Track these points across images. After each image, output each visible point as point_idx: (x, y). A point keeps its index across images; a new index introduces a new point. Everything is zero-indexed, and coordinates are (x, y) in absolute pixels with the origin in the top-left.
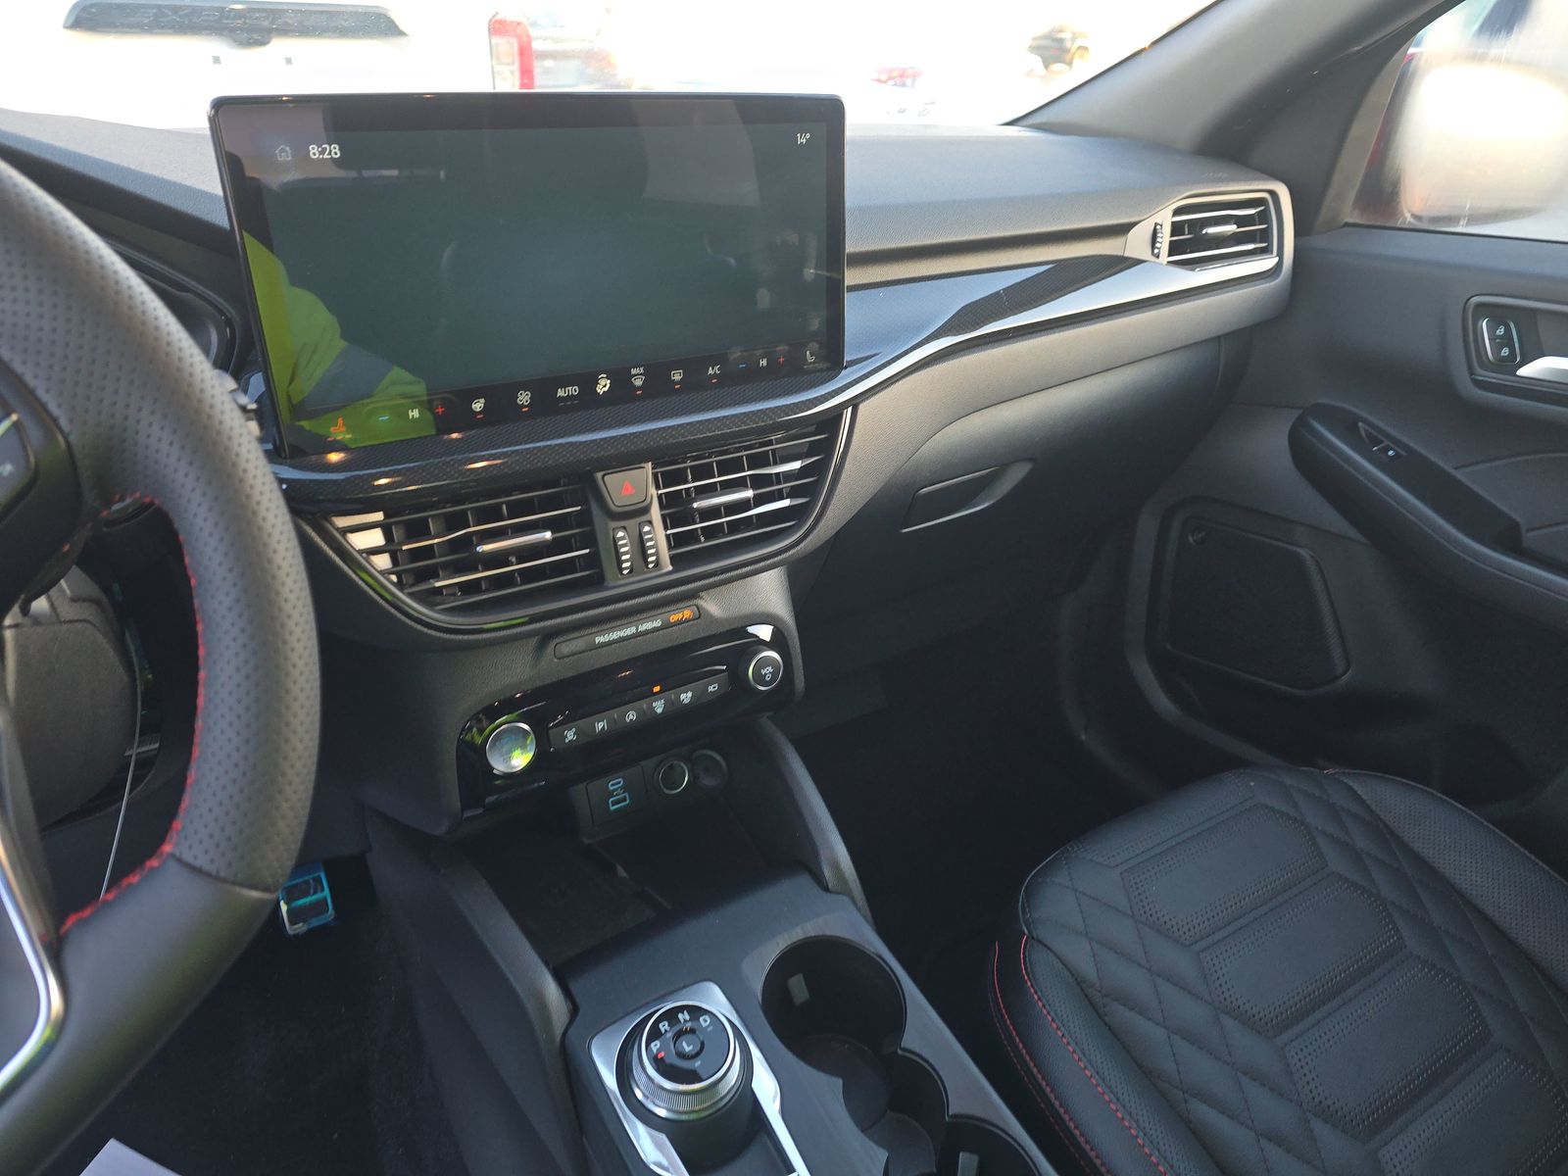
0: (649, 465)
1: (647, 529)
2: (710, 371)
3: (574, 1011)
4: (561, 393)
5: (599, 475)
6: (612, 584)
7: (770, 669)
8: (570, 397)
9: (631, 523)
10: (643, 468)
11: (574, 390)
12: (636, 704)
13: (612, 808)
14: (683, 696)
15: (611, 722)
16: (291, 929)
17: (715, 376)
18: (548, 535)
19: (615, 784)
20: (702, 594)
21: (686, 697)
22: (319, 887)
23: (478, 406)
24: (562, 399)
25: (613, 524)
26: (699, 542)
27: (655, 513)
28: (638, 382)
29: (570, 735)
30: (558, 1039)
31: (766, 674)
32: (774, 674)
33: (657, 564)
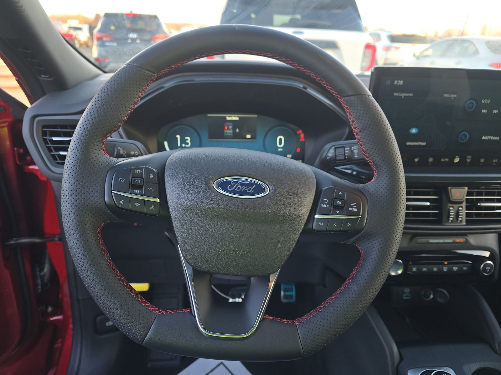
0: (466, 188)
1: (460, 209)
2: (494, 161)
3: (401, 358)
4: (442, 160)
5: (449, 188)
6: (444, 224)
7: (489, 268)
8: (445, 162)
9: (456, 206)
10: (464, 188)
11: (447, 160)
12: (438, 266)
13: (405, 298)
14: (454, 268)
15: (428, 269)
16: (283, 300)
17: (496, 163)
18: (428, 204)
19: (407, 290)
20: (469, 235)
21: (455, 269)
22: (292, 290)
23: (416, 160)
24: (442, 162)
25: (450, 205)
26: (473, 217)
27: (464, 205)
28: (468, 161)
29: (414, 269)
30: (396, 365)
31: (487, 269)
32: (490, 270)
33: (461, 221)
